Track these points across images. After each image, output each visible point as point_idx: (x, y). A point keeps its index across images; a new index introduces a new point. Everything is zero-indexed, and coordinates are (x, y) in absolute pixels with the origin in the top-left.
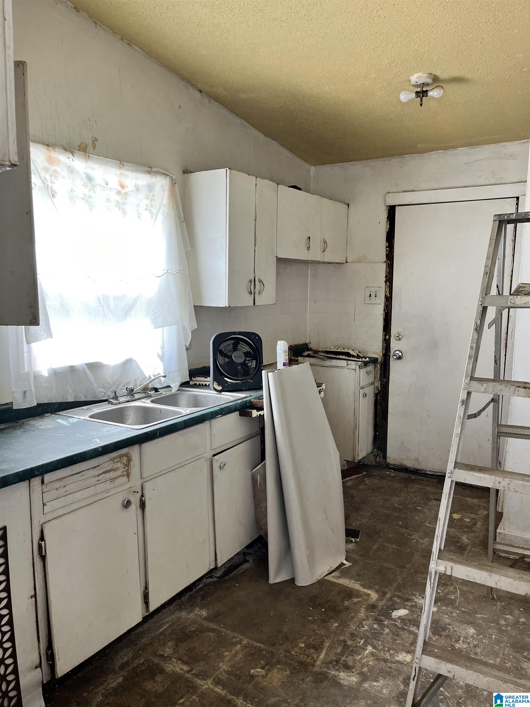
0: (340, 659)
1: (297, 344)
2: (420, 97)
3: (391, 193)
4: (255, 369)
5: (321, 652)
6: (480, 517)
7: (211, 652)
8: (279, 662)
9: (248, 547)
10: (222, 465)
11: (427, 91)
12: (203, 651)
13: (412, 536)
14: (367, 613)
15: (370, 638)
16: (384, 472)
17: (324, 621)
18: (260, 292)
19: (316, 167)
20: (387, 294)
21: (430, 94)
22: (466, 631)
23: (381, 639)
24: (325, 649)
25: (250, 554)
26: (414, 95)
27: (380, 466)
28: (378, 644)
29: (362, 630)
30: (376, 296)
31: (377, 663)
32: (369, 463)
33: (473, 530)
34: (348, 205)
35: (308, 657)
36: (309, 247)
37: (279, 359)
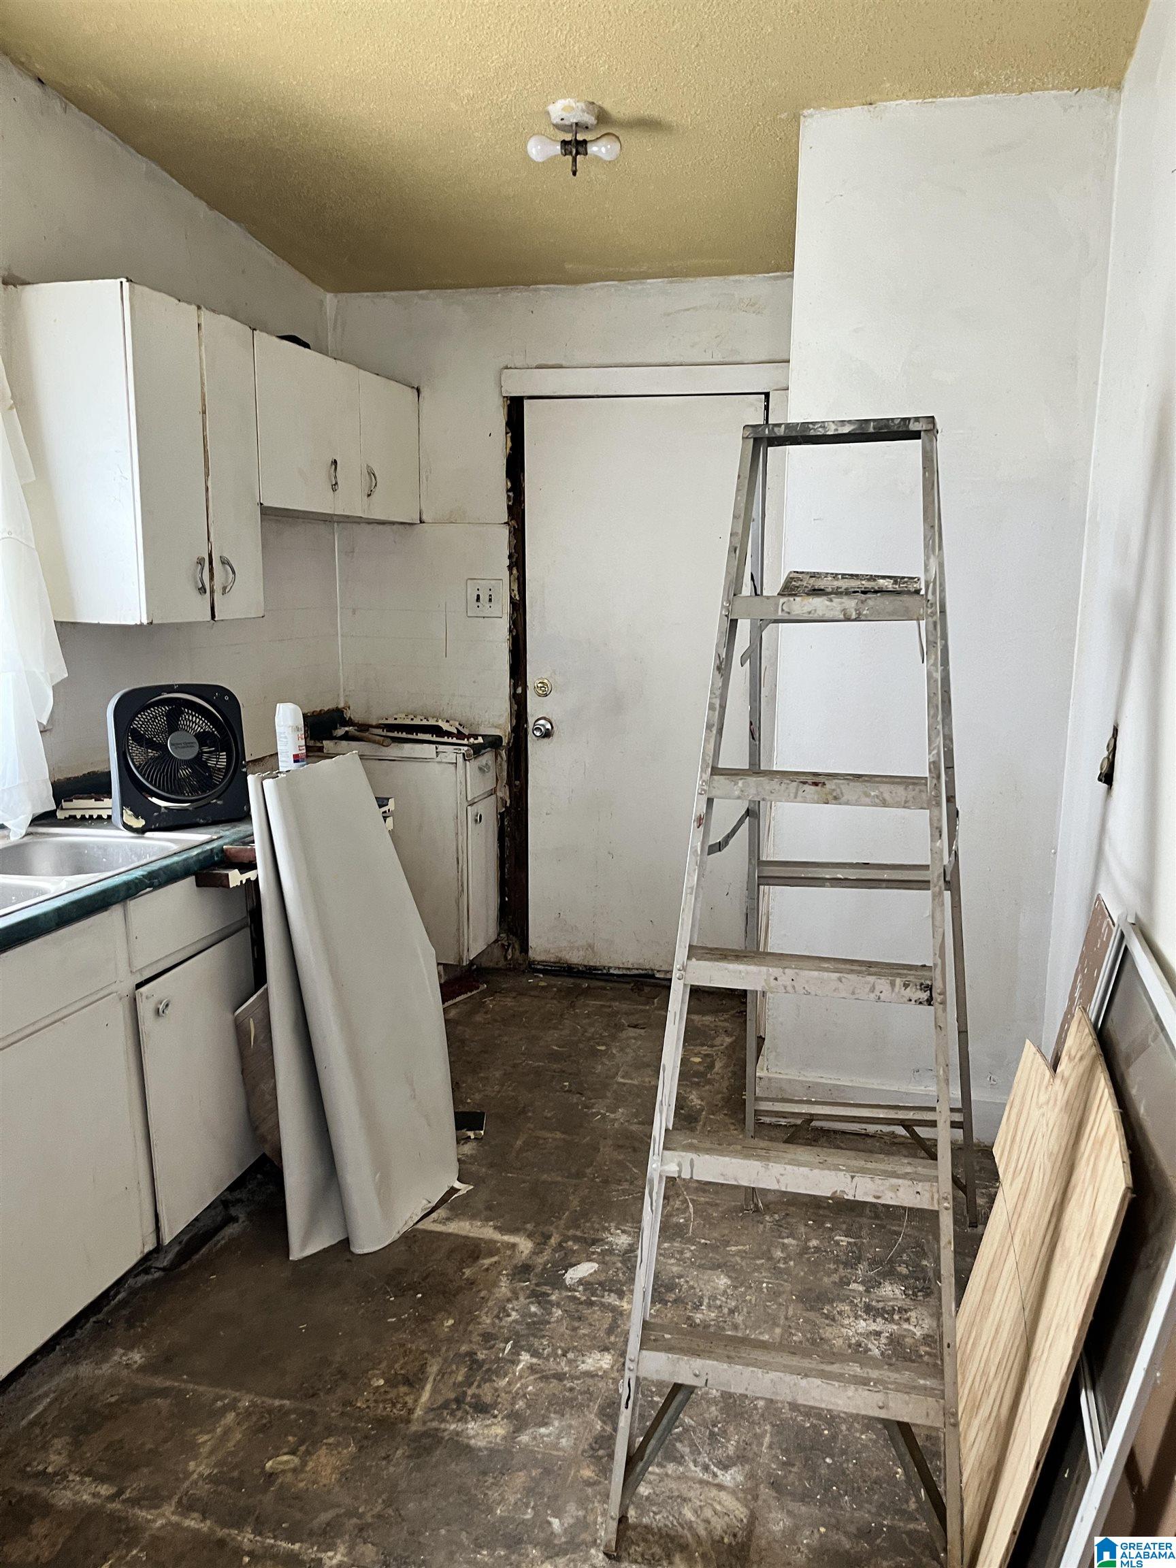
0: (465, 1393)
1: (318, 709)
2: (571, 153)
3: (511, 368)
4: (226, 774)
5: (423, 1388)
6: (719, 1050)
7: (165, 1441)
8: (330, 1430)
9: (231, 1189)
10: (161, 1007)
11: (585, 142)
12: (143, 1444)
13: (592, 1107)
14: (515, 1285)
15: (523, 1336)
16: (524, 980)
17: (423, 1320)
18: (224, 588)
19: (340, 296)
20: (515, 596)
21: (593, 149)
22: (712, 1284)
23: (547, 1333)
24: (431, 1379)
25: (239, 1201)
26: (559, 147)
27: (515, 969)
28: (542, 1344)
29: (506, 1321)
30: (490, 600)
31: (542, 1385)
32: (492, 965)
33: (709, 1079)
34: (418, 390)
35: (394, 1405)
36: (336, 483)
37: (282, 748)
